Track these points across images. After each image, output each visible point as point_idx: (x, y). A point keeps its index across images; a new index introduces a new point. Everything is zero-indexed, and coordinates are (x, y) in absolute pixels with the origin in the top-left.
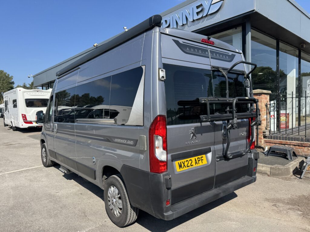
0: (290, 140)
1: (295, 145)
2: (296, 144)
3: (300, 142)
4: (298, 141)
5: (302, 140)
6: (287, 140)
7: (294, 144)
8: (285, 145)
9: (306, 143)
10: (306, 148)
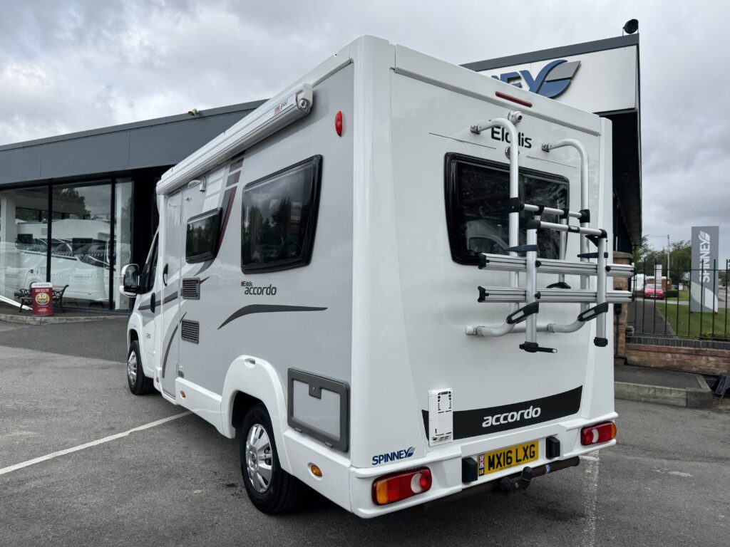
0: (674, 345)
1: (684, 354)
2: (687, 352)
3: (692, 348)
4: (689, 346)
5: (696, 345)
6: (669, 345)
7: (682, 351)
8: (665, 352)
9: (704, 349)
10: (704, 358)
